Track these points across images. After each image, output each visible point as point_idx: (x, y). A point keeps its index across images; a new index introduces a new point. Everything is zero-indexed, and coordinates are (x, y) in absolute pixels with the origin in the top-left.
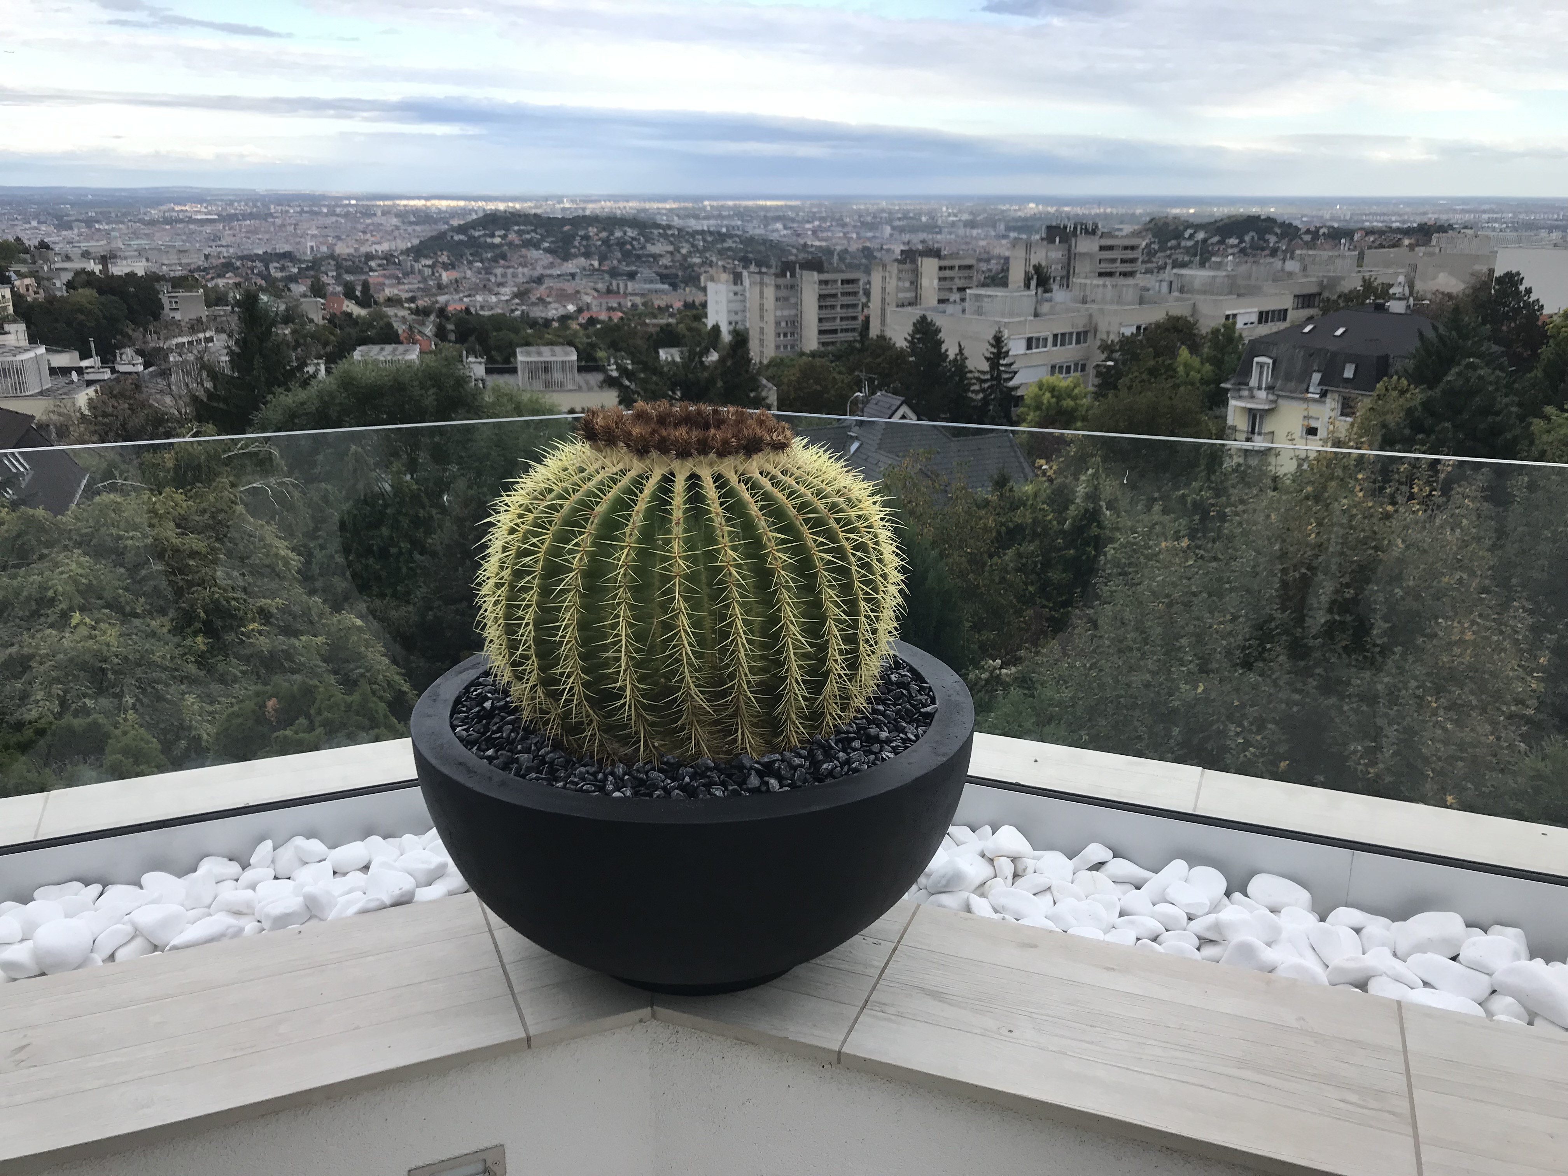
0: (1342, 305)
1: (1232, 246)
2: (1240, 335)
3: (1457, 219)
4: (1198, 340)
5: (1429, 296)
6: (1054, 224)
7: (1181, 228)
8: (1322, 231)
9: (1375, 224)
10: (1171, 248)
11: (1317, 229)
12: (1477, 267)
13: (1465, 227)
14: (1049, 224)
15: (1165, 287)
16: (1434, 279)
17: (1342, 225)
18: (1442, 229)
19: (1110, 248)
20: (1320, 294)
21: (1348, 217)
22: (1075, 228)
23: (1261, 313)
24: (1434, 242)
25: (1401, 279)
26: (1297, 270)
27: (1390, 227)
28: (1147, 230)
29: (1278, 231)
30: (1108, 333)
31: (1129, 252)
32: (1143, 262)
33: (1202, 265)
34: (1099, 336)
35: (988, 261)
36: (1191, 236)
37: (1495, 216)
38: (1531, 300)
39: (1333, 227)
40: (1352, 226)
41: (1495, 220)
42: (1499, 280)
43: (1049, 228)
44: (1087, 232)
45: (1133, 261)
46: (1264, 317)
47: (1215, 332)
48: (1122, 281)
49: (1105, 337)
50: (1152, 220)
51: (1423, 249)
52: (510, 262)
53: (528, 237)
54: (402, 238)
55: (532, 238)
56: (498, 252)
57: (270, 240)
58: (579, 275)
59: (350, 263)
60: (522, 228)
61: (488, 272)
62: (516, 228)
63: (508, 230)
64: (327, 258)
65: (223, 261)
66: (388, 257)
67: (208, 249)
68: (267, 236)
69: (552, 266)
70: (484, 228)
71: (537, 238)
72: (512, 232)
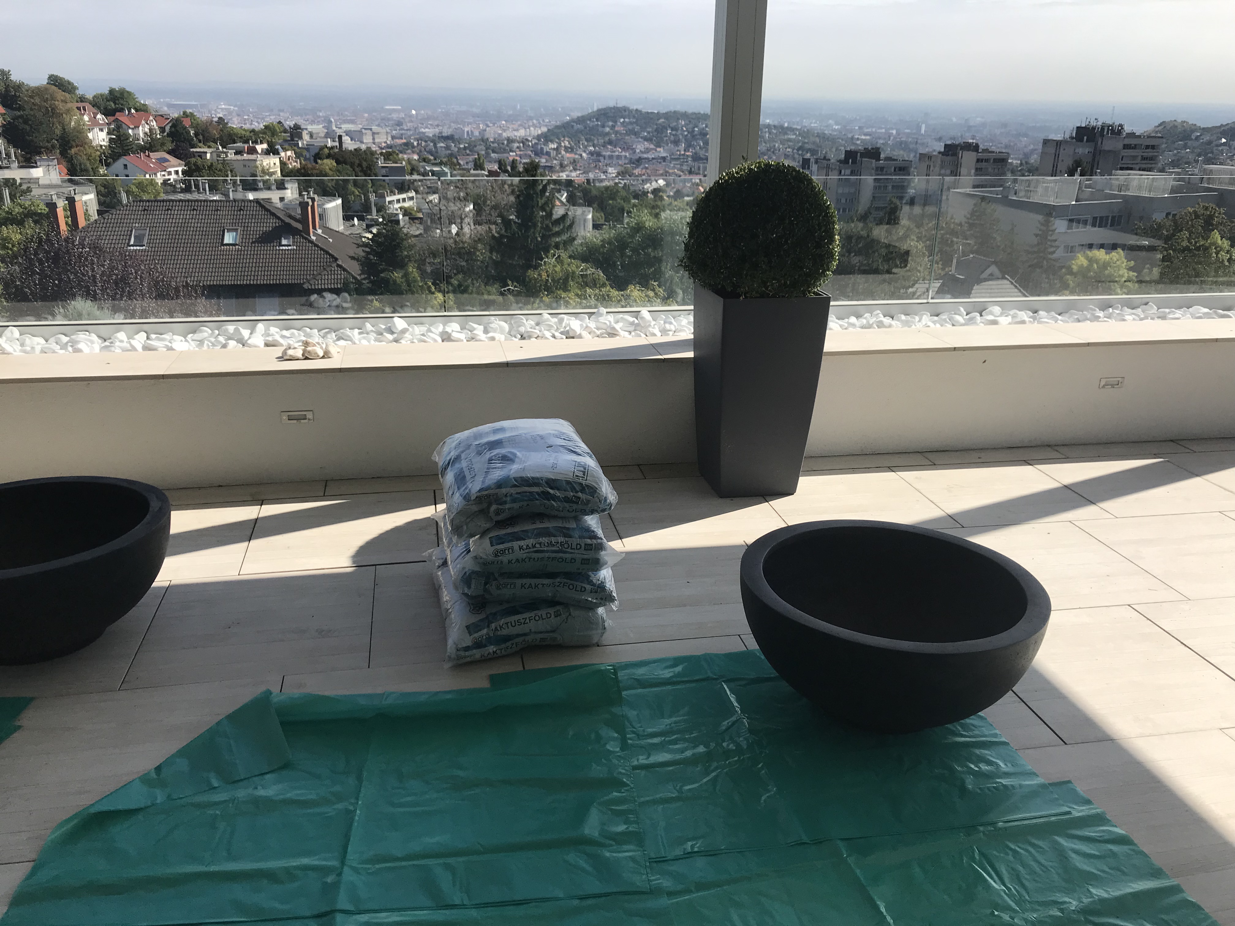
6: (1083, 125)
7: (1189, 131)
14: (1079, 125)
19: (1135, 147)
22: (1103, 129)
31: (1150, 150)
34: (1132, 220)
36: (1198, 138)
43: (1078, 128)
44: (1113, 133)
45: (1153, 158)
52: (615, 147)
53: (630, 127)
54: (534, 126)
55: (634, 129)
56: (607, 139)
57: (438, 126)
58: (669, 158)
59: (496, 145)
60: (627, 120)
61: (599, 154)
62: (622, 120)
63: (616, 122)
64: (479, 140)
65: (405, 141)
66: (524, 141)
67: (394, 132)
68: (436, 123)
69: (647, 151)
70: (597, 120)
71: (637, 128)
72: (619, 123)
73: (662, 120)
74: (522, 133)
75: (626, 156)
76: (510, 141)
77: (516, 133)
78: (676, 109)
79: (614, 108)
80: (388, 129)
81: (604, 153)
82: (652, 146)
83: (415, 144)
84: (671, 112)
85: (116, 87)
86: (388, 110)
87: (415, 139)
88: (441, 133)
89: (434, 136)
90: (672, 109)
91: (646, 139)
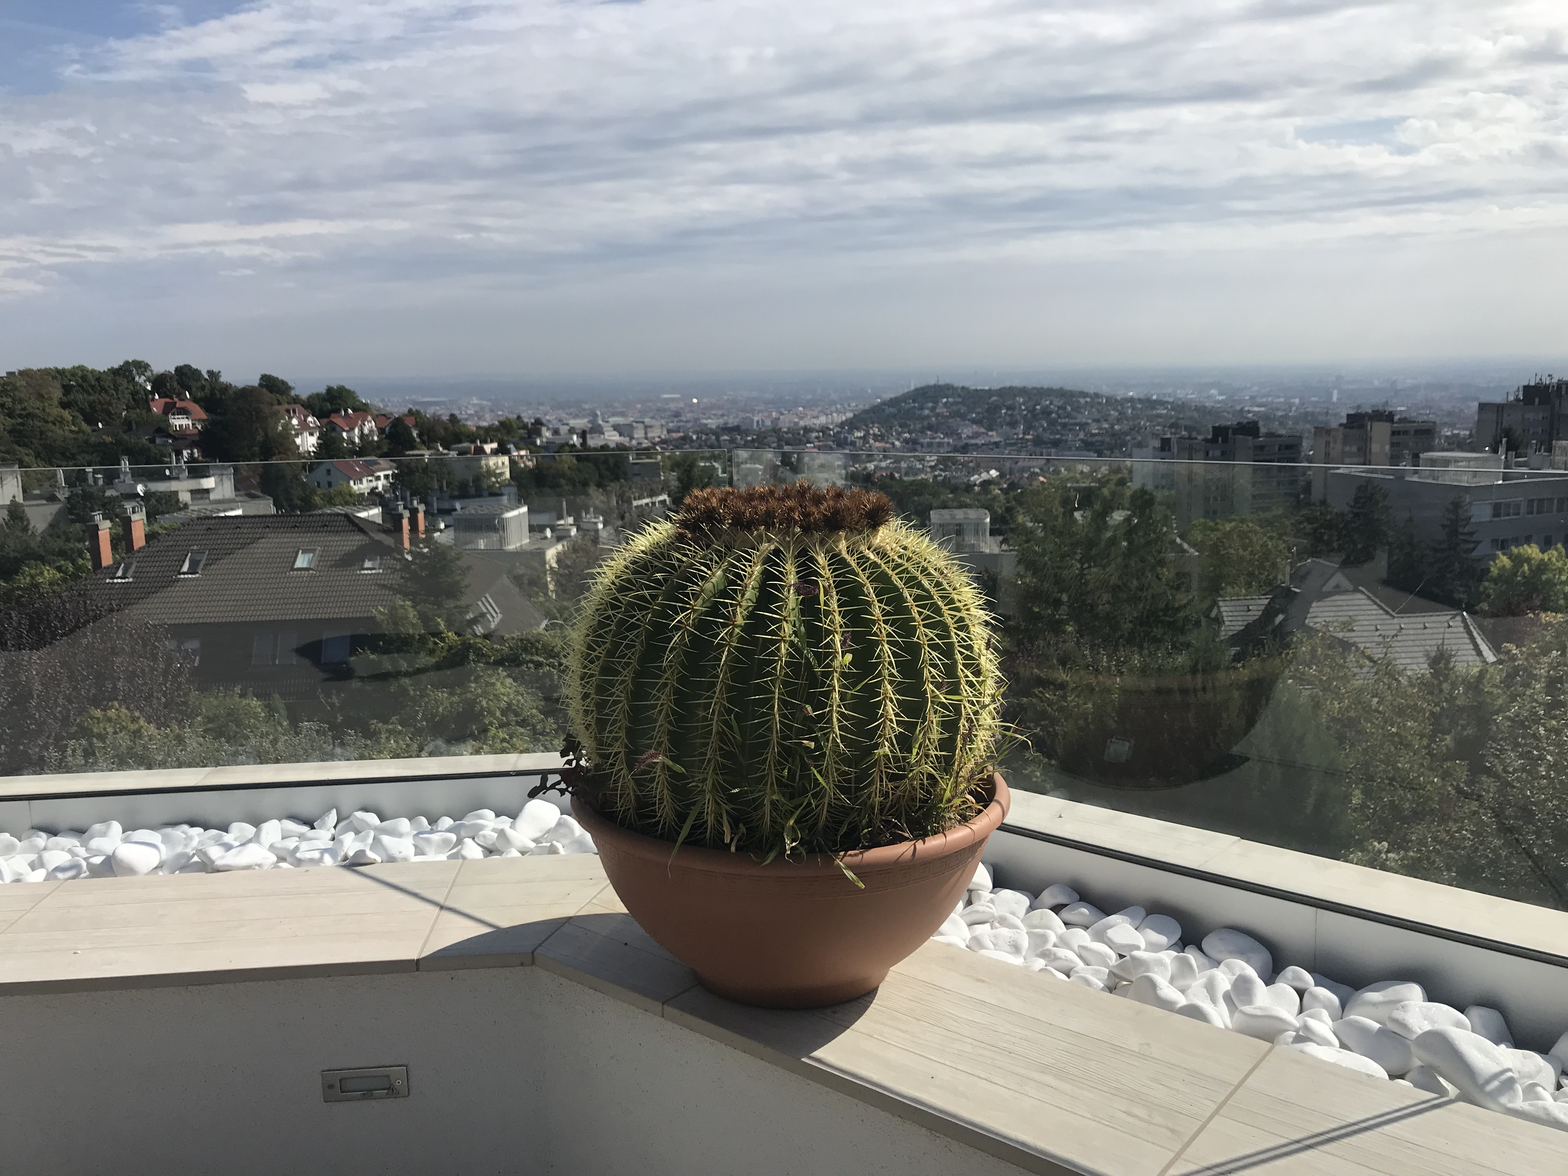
6: (1533, 384)
14: (1527, 384)
43: (1527, 388)
52: (936, 433)
53: (955, 408)
54: (838, 412)
55: (959, 411)
56: (925, 423)
57: (723, 415)
58: (1003, 443)
59: (790, 435)
60: (951, 400)
61: (915, 442)
62: (945, 400)
63: (936, 403)
64: (770, 431)
65: (682, 434)
66: (824, 430)
67: (671, 425)
68: (720, 412)
69: (976, 435)
70: (914, 401)
71: (963, 409)
72: (940, 404)
73: (994, 398)
74: (823, 420)
75: (948, 443)
76: (807, 430)
77: (815, 421)
78: (1014, 385)
79: (935, 386)
80: (663, 422)
81: (922, 440)
82: (982, 430)
83: (694, 437)
84: (1005, 388)
85: (334, 385)
86: (665, 399)
87: (694, 433)
88: (726, 424)
89: (718, 427)
90: (1008, 384)
91: (974, 421)
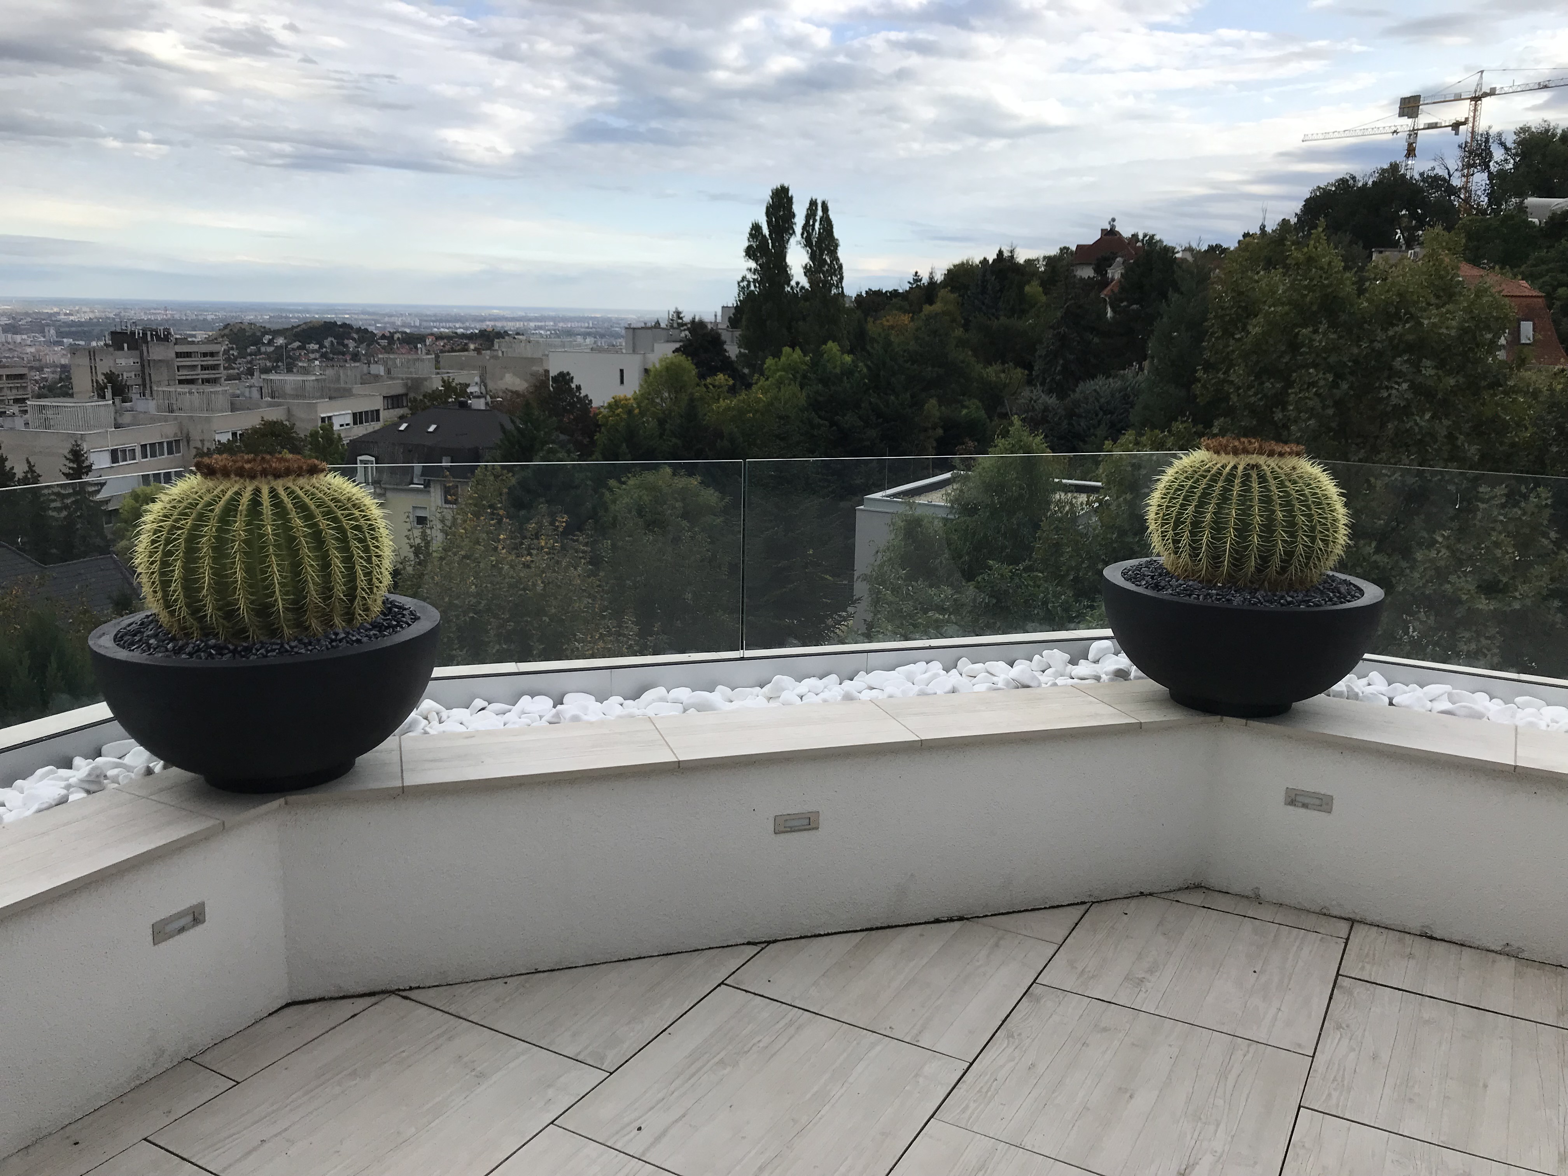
0: (428, 404)
1: (313, 351)
2: (339, 436)
3: (510, 326)
4: (297, 443)
5: (501, 394)
6: (119, 330)
7: (259, 334)
8: (396, 336)
9: (442, 330)
10: (251, 355)
11: (392, 335)
12: (535, 368)
13: (518, 334)
14: (113, 329)
15: (255, 394)
16: (502, 379)
17: (415, 331)
18: (501, 335)
19: (188, 355)
20: (406, 395)
21: (417, 324)
22: (145, 334)
23: (354, 415)
24: (496, 347)
25: (477, 379)
26: (382, 373)
27: (456, 333)
28: (223, 337)
29: (356, 336)
30: (202, 441)
31: (208, 358)
32: (225, 368)
33: (289, 370)
34: (192, 444)
35: (40, 369)
36: (270, 342)
37: (540, 324)
38: (582, 395)
39: (405, 333)
40: (423, 331)
41: (540, 328)
42: (555, 379)
43: (113, 334)
44: (159, 338)
45: (215, 367)
46: (358, 418)
47: (314, 435)
48: (208, 388)
49: (199, 445)
50: (226, 327)
51: (488, 352)
